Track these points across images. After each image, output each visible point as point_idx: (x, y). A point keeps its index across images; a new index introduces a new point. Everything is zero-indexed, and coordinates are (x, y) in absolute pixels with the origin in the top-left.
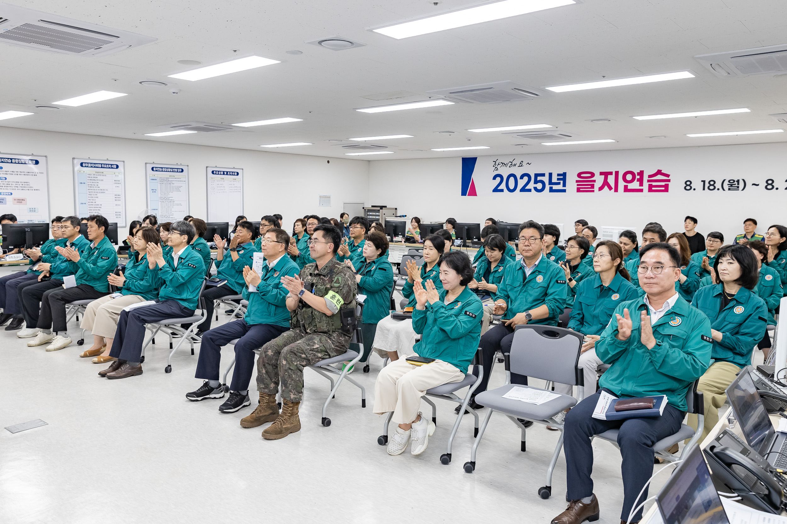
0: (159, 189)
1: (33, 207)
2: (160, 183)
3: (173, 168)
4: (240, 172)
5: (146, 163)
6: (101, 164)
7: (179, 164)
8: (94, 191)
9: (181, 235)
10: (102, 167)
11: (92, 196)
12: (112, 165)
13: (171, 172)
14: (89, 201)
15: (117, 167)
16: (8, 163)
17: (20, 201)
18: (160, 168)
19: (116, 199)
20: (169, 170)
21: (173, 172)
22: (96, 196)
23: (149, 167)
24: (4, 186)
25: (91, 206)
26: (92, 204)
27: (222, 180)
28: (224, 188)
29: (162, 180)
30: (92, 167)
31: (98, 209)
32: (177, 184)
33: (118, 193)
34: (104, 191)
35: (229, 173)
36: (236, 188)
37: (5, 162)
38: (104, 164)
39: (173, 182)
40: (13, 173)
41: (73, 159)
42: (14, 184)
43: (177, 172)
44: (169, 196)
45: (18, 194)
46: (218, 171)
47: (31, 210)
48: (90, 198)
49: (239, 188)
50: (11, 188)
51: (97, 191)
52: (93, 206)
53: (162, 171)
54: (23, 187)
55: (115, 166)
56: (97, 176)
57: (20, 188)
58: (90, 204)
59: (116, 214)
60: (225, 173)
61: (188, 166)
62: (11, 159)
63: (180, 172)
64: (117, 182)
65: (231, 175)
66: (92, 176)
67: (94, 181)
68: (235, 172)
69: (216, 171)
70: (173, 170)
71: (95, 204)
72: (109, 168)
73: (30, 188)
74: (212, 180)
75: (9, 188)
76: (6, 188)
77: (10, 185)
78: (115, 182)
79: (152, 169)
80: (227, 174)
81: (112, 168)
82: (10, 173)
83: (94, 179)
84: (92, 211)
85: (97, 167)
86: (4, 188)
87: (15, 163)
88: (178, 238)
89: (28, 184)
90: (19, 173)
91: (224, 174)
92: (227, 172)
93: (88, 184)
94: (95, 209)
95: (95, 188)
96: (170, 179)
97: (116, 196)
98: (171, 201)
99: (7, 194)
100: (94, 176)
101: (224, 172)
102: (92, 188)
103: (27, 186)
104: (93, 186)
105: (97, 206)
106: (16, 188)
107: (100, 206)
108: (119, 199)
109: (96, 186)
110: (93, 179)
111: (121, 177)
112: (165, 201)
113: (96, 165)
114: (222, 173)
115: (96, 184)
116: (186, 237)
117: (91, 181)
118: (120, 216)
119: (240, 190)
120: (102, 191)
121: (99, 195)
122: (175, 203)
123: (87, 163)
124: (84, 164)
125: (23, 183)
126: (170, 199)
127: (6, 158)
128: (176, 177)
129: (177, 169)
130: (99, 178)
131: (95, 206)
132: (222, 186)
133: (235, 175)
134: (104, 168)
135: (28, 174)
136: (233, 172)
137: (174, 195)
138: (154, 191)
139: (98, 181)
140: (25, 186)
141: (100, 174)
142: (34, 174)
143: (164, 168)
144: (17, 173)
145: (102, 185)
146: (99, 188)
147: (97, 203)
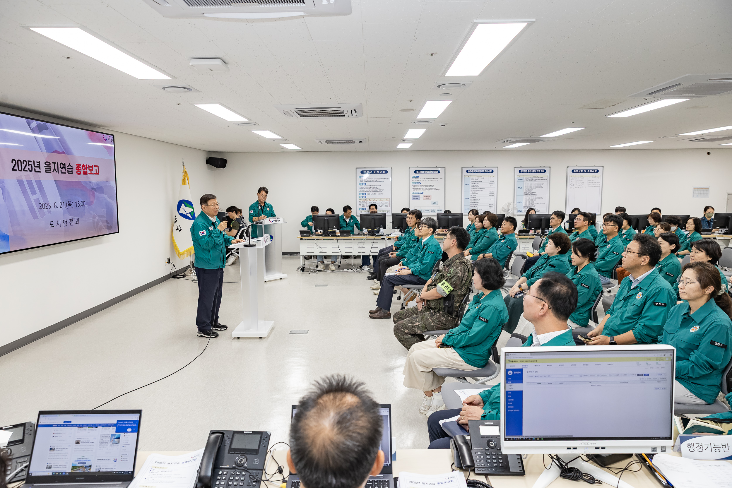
0: (524, 186)
1: (435, 202)
2: (526, 181)
3: (537, 170)
4: (600, 169)
5: (515, 168)
6: (481, 170)
7: (542, 166)
8: (475, 189)
9: (429, 228)
10: (481, 172)
11: (473, 193)
12: (488, 170)
13: (535, 173)
14: (471, 196)
15: (493, 171)
16: (422, 173)
17: (428, 197)
18: (526, 170)
19: (490, 195)
20: (534, 171)
21: (537, 172)
22: (476, 193)
23: (517, 170)
24: (419, 188)
25: (472, 200)
26: (473, 198)
27: (582, 177)
28: (583, 184)
29: (527, 180)
30: (474, 173)
31: (477, 202)
32: (539, 182)
33: (491, 191)
34: (482, 189)
35: (589, 171)
36: (595, 183)
37: (420, 173)
38: (483, 170)
39: (537, 181)
40: (425, 180)
41: (462, 168)
42: (425, 186)
43: (541, 172)
44: (532, 192)
45: (427, 193)
46: (578, 170)
47: (434, 203)
48: (472, 195)
49: (599, 183)
50: (423, 189)
51: (477, 189)
52: (474, 200)
53: (528, 173)
54: (430, 188)
55: (491, 171)
56: (478, 179)
57: (428, 189)
58: (471, 198)
59: (490, 205)
60: (585, 171)
61: (550, 167)
62: (424, 171)
63: (543, 172)
64: (492, 182)
65: (591, 172)
66: (474, 179)
67: (475, 183)
68: (595, 170)
69: (576, 170)
70: (537, 171)
71: (475, 198)
72: (487, 172)
73: (434, 189)
74: (572, 178)
75: (422, 189)
76: (420, 189)
77: (423, 187)
78: (491, 182)
79: (520, 171)
80: (587, 172)
81: (489, 172)
82: (423, 179)
83: (476, 181)
84: (473, 204)
85: (478, 173)
86: (419, 189)
87: (426, 173)
88: (426, 230)
89: (433, 186)
90: (428, 179)
91: (583, 172)
92: (587, 170)
93: (471, 184)
94: (475, 202)
95: (475, 187)
96: (533, 179)
97: (490, 193)
98: (534, 195)
99: (421, 193)
100: (476, 179)
101: (583, 170)
102: (473, 187)
103: (432, 188)
104: (474, 186)
105: (477, 200)
106: (426, 189)
107: (479, 200)
108: (493, 195)
109: (476, 186)
110: (474, 181)
111: (495, 180)
112: (528, 195)
113: (478, 171)
114: (582, 171)
115: (477, 184)
116: (432, 230)
117: (473, 183)
118: (492, 207)
119: (599, 185)
120: (480, 189)
121: (478, 192)
122: (537, 197)
123: (471, 170)
124: (469, 171)
125: (430, 186)
126: (533, 194)
127: (421, 170)
128: (538, 176)
129: (541, 170)
130: (479, 180)
131: (475, 200)
132: (582, 182)
133: (595, 172)
134: (483, 173)
135: (433, 179)
136: (592, 170)
137: (537, 191)
138: (520, 188)
139: (478, 182)
140: (431, 188)
141: (479, 177)
142: (436, 180)
143: (530, 170)
144: (427, 180)
145: (480, 185)
146: (478, 188)
147: (476, 198)
